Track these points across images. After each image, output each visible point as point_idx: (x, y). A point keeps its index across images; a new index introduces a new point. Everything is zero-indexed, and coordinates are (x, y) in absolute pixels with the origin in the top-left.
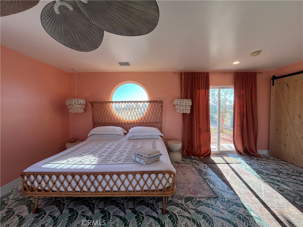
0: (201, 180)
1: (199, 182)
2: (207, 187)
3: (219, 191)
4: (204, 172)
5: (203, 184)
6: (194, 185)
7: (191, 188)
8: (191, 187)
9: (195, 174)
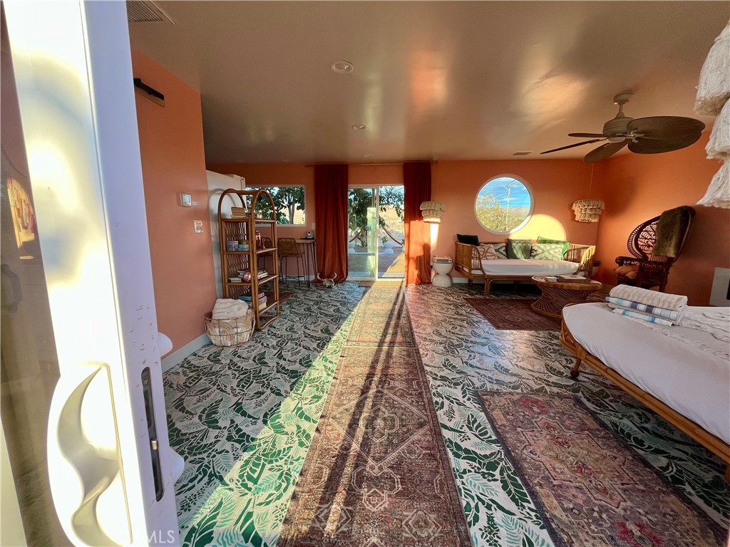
0: (510, 437)
1: (519, 429)
2: (497, 414)
3: (468, 404)
4: (497, 473)
5: (505, 422)
6: (532, 423)
7: (539, 413)
8: (541, 417)
9: (538, 468)
